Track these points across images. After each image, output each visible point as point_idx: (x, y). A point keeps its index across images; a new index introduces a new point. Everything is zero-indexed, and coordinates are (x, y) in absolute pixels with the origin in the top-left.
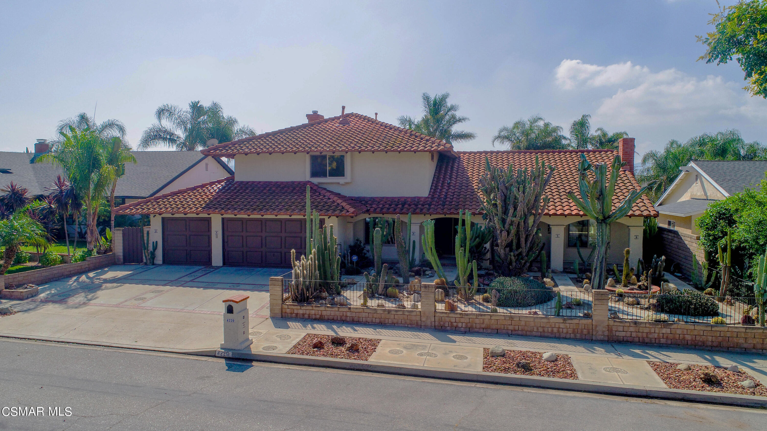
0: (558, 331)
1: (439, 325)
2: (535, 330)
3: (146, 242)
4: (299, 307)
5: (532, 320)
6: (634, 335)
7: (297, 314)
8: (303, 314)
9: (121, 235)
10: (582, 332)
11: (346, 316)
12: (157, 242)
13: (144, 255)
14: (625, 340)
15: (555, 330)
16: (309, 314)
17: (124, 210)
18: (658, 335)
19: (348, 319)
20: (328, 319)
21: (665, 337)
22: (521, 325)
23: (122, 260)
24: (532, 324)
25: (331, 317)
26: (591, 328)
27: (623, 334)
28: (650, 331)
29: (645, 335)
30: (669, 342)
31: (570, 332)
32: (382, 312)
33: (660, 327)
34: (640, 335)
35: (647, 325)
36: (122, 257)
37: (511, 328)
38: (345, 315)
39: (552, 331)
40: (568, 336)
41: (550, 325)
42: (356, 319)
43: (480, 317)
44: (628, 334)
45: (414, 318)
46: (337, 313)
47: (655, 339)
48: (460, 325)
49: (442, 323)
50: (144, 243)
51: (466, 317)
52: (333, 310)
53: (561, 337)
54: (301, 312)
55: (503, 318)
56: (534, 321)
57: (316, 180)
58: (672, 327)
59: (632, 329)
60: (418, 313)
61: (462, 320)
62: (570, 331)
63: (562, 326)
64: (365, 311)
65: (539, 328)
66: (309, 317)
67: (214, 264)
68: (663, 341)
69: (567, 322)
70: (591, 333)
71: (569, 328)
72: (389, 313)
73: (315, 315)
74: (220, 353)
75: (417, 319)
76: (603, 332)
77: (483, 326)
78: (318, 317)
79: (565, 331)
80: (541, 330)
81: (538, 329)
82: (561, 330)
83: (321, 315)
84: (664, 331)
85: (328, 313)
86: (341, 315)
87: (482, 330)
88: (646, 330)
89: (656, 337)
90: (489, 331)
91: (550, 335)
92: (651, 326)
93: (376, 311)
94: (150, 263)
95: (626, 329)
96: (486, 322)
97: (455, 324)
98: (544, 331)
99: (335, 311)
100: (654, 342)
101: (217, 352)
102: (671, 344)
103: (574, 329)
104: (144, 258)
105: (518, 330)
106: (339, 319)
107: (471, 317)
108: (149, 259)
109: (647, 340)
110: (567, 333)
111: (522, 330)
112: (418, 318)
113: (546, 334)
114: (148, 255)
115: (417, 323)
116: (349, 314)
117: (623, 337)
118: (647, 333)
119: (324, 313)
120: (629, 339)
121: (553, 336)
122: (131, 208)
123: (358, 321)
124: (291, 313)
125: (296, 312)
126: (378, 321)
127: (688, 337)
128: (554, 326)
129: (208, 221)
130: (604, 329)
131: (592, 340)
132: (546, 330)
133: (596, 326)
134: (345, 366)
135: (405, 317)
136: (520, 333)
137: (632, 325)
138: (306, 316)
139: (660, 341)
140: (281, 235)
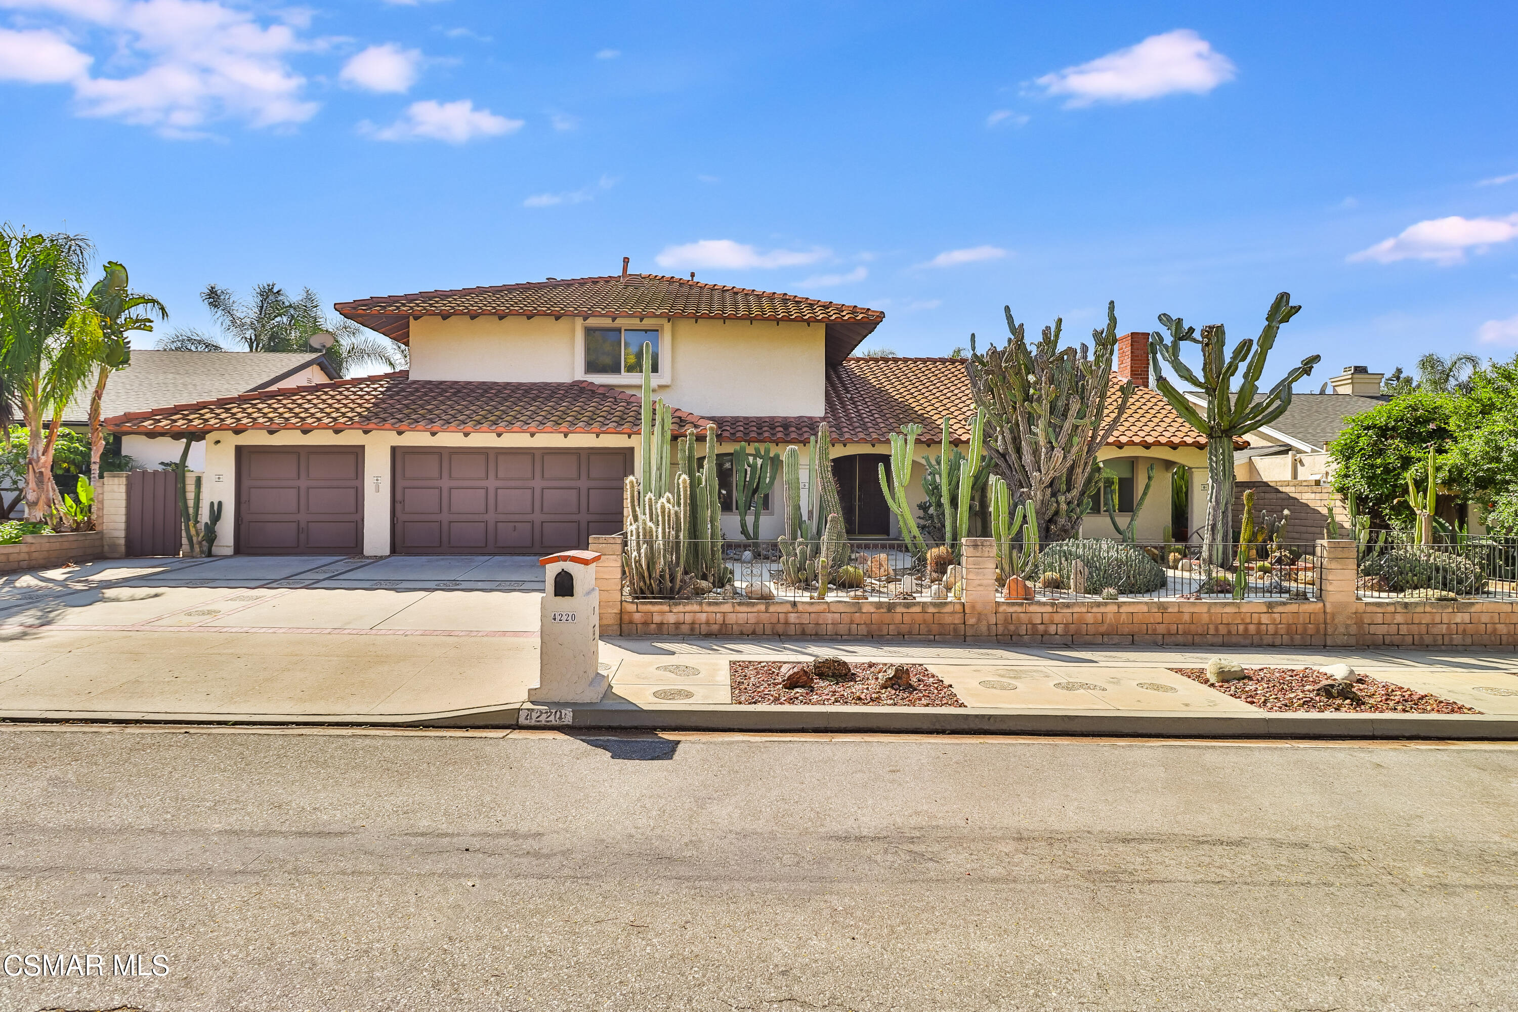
0: (1258, 632)
1: (1006, 632)
2: (1212, 631)
3: (191, 503)
4: (666, 608)
5: (1205, 609)
6: (1404, 630)
7: (661, 624)
8: (677, 625)
9: (123, 489)
10: (1305, 629)
11: (787, 623)
12: (220, 503)
13: (184, 534)
14: (1387, 642)
15: (1252, 628)
16: (693, 623)
17: (136, 422)
18: (1448, 628)
19: (792, 630)
20: (742, 634)
21: (1460, 631)
22: (1183, 621)
23: (123, 549)
24: (1205, 618)
25: (748, 629)
26: (1322, 620)
27: (1382, 630)
28: (1433, 620)
29: (1423, 629)
30: (1469, 641)
31: (1282, 632)
32: (873, 610)
33: (1450, 610)
34: (1415, 629)
35: (1428, 609)
36: (122, 542)
37: (1161, 629)
38: (782, 620)
39: (1246, 630)
40: (1278, 641)
41: (1242, 619)
42: (810, 629)
43: (1095, 610)
44: (1393, 629)
45: (948, 619)
46: (765, 617)
47: (1443, 635)
48: (1052, 629)
49: (1012, 628)
50: (187, 507)
51: (1065, 610)
52: (755, 609)
53: (1265, 642)
54: (671, 618)
55: (1145, 609)
56: (1209, 612)
57: (597, 379)
58: (1473, 610)
59: (1399, 618)
60: (958, 608)
61: (1057, 618)
62: (1282, 629)
63: (1265, 619)
64: (833, 609)
65: (1220, 627)
66: (692, 629)
67: (366, 553)
68: (1457, 639)
69: (1275, 610)
70: (1322, 632)
71: (1280, 623)
72: (889, 611)
73: (708, 623)
74: (534, 715)
75: (956, 622)
76: (1347, 626)
77: (1103, 629)
78: (715, 628)
79: (1271, 629)
80: (1223, 630)
81: (1217, 629)
82: (1264, 627)
83: (724, 624)
84: (1459, 618)
85: (742, 618)
86: (775, 620)
87: (1099, 639)
88: (1426, 619)
89: (1444, 631)
90: (1116, 639)
91: (1241, 640)
92: (1434, 611)
93: (860, 609)
94: (202, 552)
95: (1388, 618)
96: (1110, 618)
97: (1041, 628)
98: (1229, 633)
99: (758, 612)
100: (1440, 642)
101: (523, 714)
102: (1472, 644)
103: (1289, 625)
104: (185, 541)
105: (1177, 633)
106: (768, 631)
107: (1076, 609)
108: (200, 543)
109: (1428, 640)
110: (1276, 634)
111: (1185, 633)
112: (957, 619)
113: (1234, 639)
114: (198, 534)
115: (955, 630)
116: (793, 618)
117: (1383, 635)
118: (1428, 625)
119: (731, 619)
120: (1396, 639)
121: (1248, 642)
122: (157, 417)
123: (816, 634)
124: (645, 624)
125: (657, 619)
126: (863, 630)
127: (1502, 629)
128: (1248, 621)
129: (358, 452)
130: (1349, 622)
131: (1325, 646)
132: (1234, 629)
133: (1333, 616)
135: (928, 617)
136: (1180, 639)
137: (1399, 609)
138: (685, 629)
139: (1451, 639)
140: (532, 484)
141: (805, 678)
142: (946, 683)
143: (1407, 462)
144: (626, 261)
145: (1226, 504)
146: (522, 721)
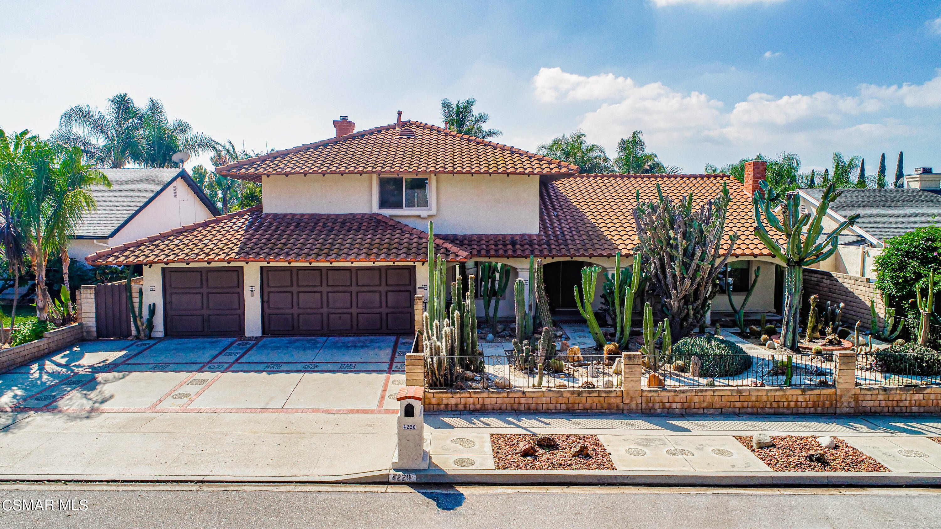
0: (796, 406)
1: (647, 407)
2: (768, 406)
3: (136, 305)
4: (450, 395)
5: (765, 393)
6: (883, 404)
7: (447, 405)
8: (457, 405)
9: (93, 296)
10: (824, 404)
11: (519, 404)
12: (154, 305)
13: (132, 324)
14: (873, 411)
15: (792, 404)
16: (465, 404)
17: (104, 258)
18: (910, 403)
19: (522, 407)
20: (493, 409)
21: (917, 404)
22: (752, 400)
23: (95, 334)
24: (765, 398)
25: (497, 406)
26: (834, 399)
27: (871, 404)
28: (901, 398)
29: (895, 403)
30: (922, 410)
31: (810, 406)
32: (569, 395)
33: (912, 392)
34: (890, 403)
35: (898, 392)
36: (94, 329)
37: (738, 405)
38: (517, 402)
39: (789, 405)
40: (807, 411)
41: (787, 399)
42: (533, 406)
43: (700, 394)
44: (877, 403)
45: (613, 400)
46: (507, 400)
47: (906, 407)
48: (674, 406)
49: (651, 405)
50: (133, 307)
51: (682, 395)
52: (501, 395)
53: (800, 412)
54: (453, 401)
55: (729, 393)
56: (767, 395)
57: (388, 212)
58: (925, 392)
59: (880, 397)
60: (619, 393)
61: (677, 399)
62: (810, 404)
63: (800, 398)
64: (546, 395)
65: (773, 403)
66: (465, 407)
67: (247, 334)
68: (915, 409)
69: (807, 393)
70: (834, 406)
71: (809, 401)
72: (579, 395)
73: (474, 404)
74: (397, 477)
75: (618, 402)
76: (849, 402)
77: (705, 405)
78: (478, 406)
79: (804, 404)
80: (775, 405)
81: (771, 404)
82: (799, 403)
83: (483, 405)
84: (916, 397)
85: (493, 401)
86: (512, 402)
87: (701, 411)
88: (897, 398)
89: (907, 405)
90: (712, 411)
91: (785, 411)
92: (902, 393)
93: (562, 395)
94: (145, 336)
95: (874, 397)
96: (708, 399)
97: (667, 405)
98: (779, 407)
99: (503, 397)
100: (904, 411)
101: (391, 477)
102: (924, 412)
103: (814, 402)
104: (133, 328)
105: (748, 407)
106: (509, 407)
107: (689, 394)
108: (144, 330)
109: (897, 410)
110: (806, 407)
111: (752, 407)
112: (619, 400)
113: (781, 410)
114: (143, 325)
115: (617, 406)
116: (523, 400)
117: (871, 407)
118: (897, 401)
119: (487, 401)
120: (878, 410)
121: (789, 412)
122: (115, 254)
123: (537, 410)
124: (438, 404)
125: (445, 401)
126: (564, 407)
128: (790, 399)
129: (239, 271)
130: (850, 400)
131: (835, 414)
132: (781, 404)
133: (841, 396)
134: (590, 481)
135: (602, 399)
136: (749, 410)
137: (881, 392)
138: (461, 407)
139: (911, 409)
140: (351, 289)
141: (532, 451)
142: (608, 452)
143: (919, 276)
144: (400, 113)
145: (796, 309)
146: (391, 480)
